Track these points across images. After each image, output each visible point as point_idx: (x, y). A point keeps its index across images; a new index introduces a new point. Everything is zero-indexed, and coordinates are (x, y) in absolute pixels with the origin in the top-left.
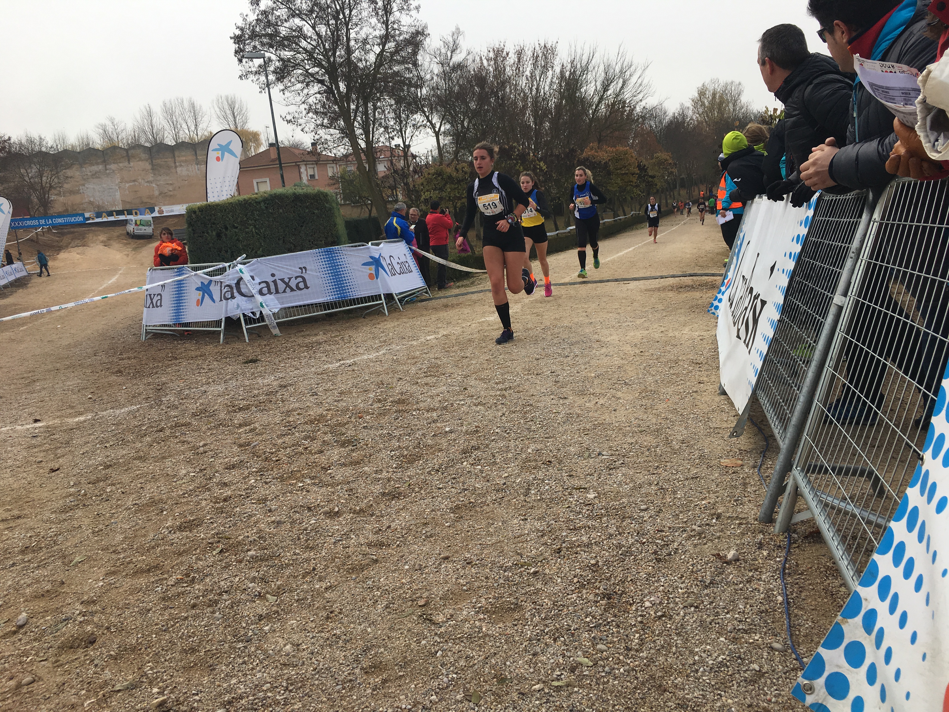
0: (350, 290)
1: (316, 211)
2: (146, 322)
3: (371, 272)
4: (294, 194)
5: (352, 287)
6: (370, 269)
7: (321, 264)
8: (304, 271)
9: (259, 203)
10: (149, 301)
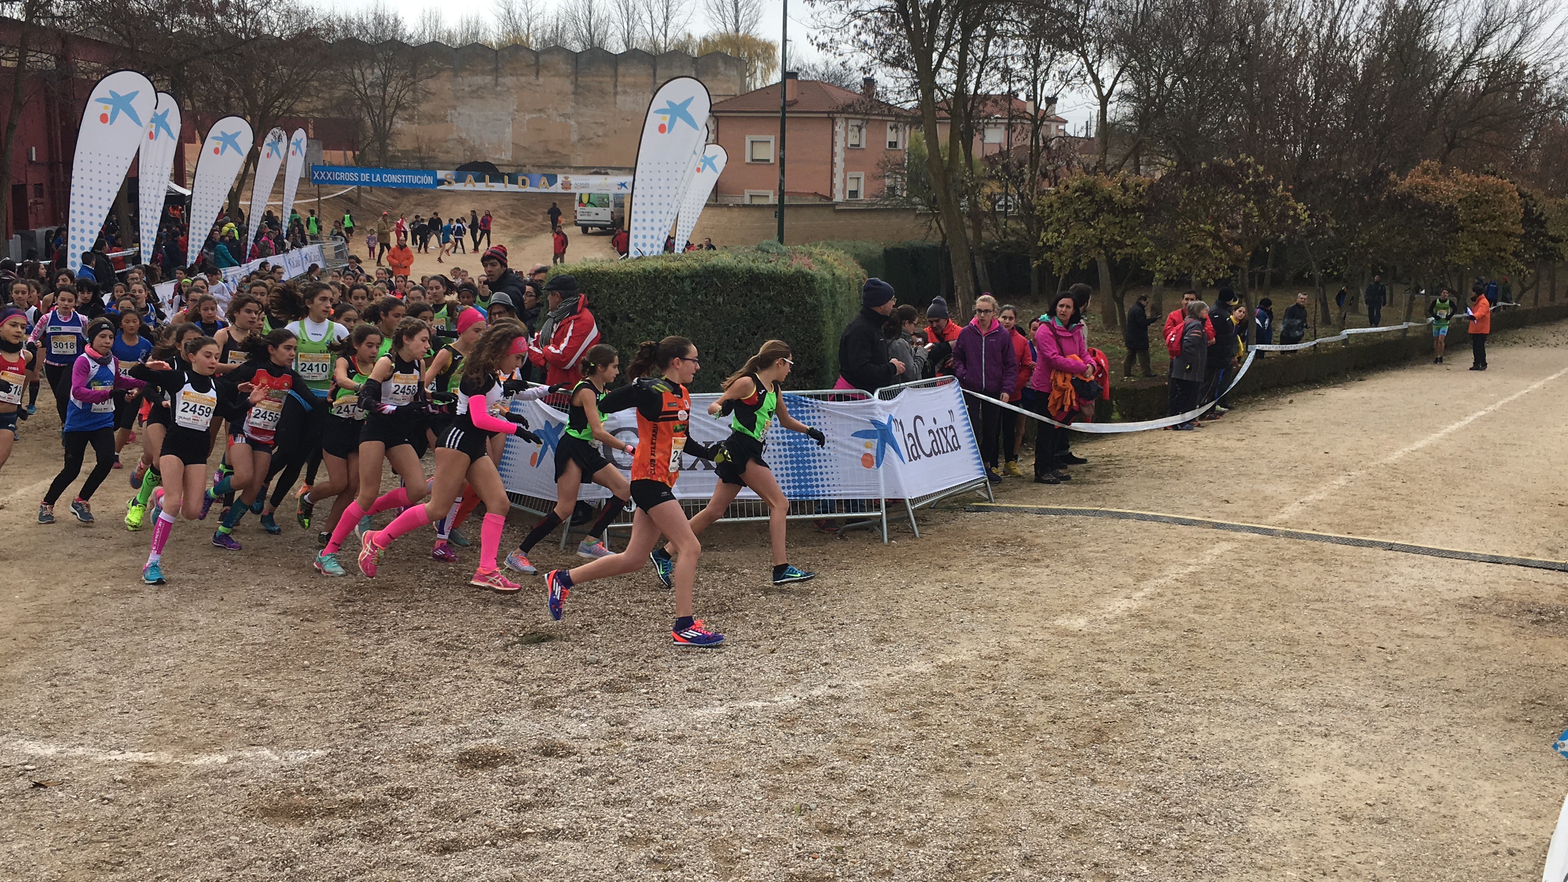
0: (820, 483)
3: (869, 451)
4: (750, 270)
5: (825, 476)
6: (867, 446)
9: (683, 279)
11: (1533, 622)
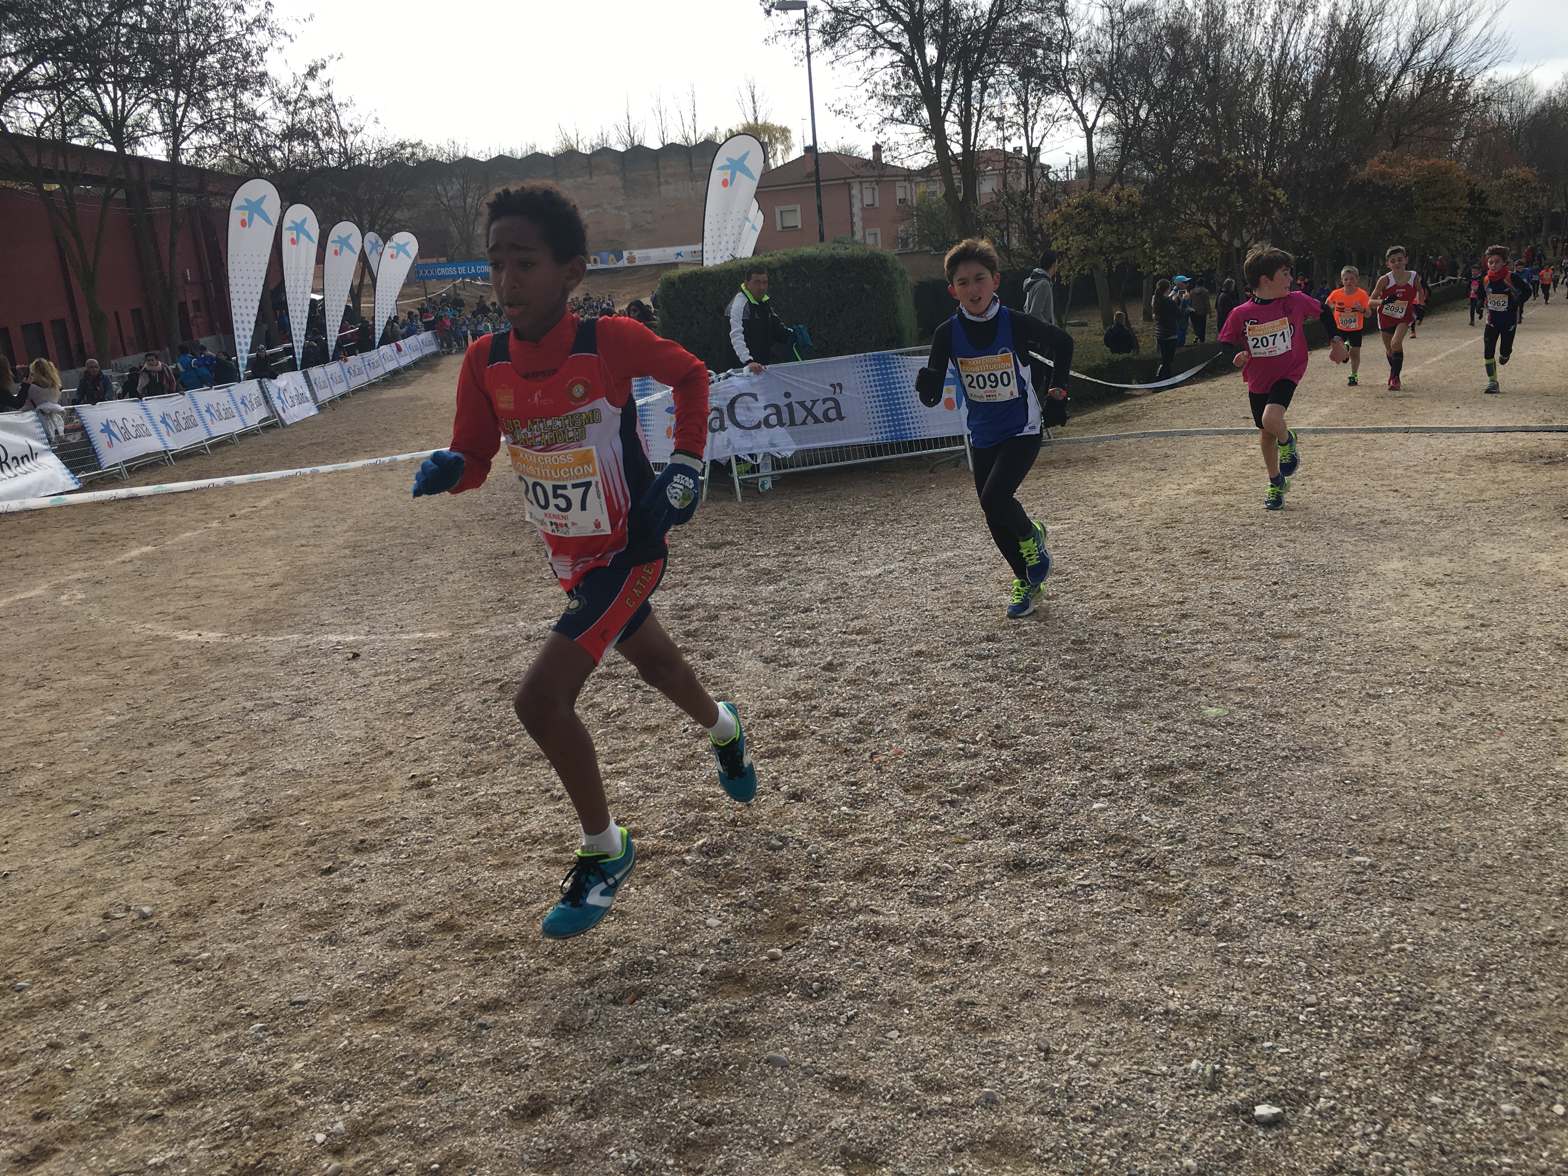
0: (911, 426)
1: (866, 287)
3: (950, 396)
4: (832, 257)
5: (915, 420)
7: (867, 379)
8: (838, 390)
11: (1546, 464)
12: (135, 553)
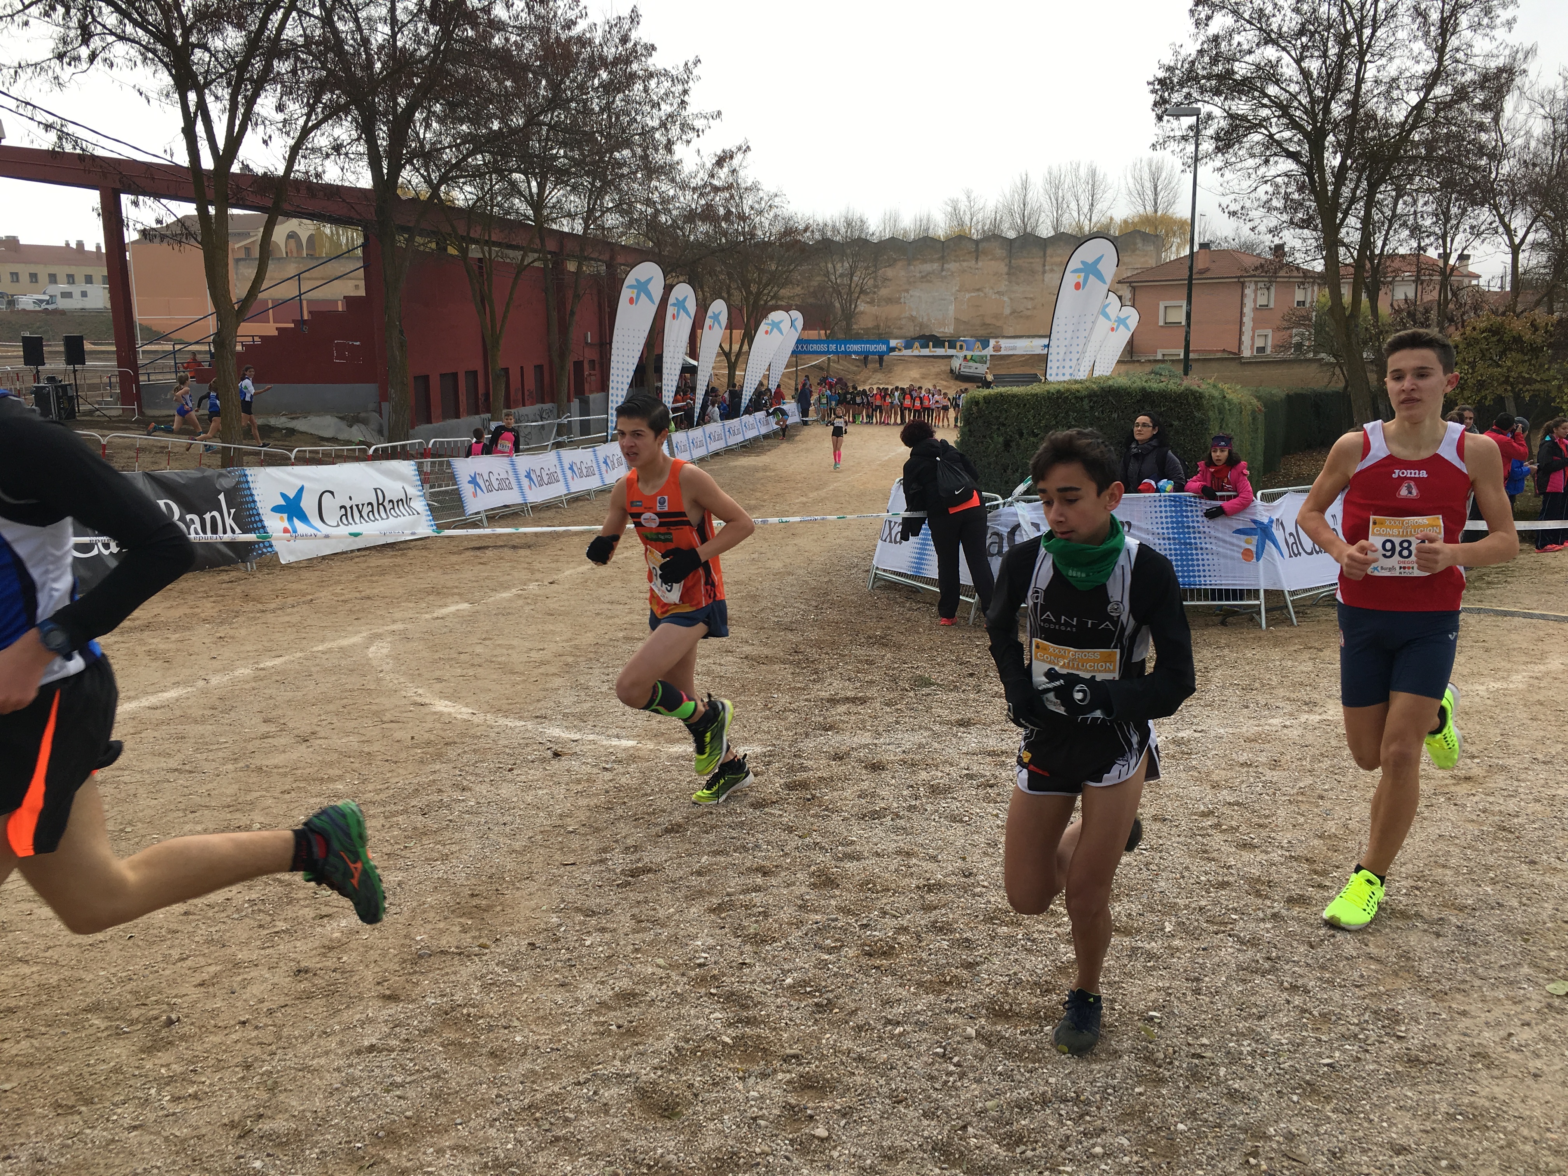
0: (1202, 574)
1: (1176, 423)
2: (878, 562)
3: (1249, 547)
4: (1143, 389)
5: (1206, 568)
6: (1247, 542)
7: (1159, 520)
9: (1082, 399)
10: (887, 531)
12: (452, 609)
